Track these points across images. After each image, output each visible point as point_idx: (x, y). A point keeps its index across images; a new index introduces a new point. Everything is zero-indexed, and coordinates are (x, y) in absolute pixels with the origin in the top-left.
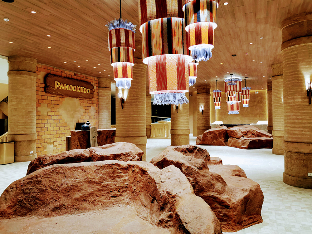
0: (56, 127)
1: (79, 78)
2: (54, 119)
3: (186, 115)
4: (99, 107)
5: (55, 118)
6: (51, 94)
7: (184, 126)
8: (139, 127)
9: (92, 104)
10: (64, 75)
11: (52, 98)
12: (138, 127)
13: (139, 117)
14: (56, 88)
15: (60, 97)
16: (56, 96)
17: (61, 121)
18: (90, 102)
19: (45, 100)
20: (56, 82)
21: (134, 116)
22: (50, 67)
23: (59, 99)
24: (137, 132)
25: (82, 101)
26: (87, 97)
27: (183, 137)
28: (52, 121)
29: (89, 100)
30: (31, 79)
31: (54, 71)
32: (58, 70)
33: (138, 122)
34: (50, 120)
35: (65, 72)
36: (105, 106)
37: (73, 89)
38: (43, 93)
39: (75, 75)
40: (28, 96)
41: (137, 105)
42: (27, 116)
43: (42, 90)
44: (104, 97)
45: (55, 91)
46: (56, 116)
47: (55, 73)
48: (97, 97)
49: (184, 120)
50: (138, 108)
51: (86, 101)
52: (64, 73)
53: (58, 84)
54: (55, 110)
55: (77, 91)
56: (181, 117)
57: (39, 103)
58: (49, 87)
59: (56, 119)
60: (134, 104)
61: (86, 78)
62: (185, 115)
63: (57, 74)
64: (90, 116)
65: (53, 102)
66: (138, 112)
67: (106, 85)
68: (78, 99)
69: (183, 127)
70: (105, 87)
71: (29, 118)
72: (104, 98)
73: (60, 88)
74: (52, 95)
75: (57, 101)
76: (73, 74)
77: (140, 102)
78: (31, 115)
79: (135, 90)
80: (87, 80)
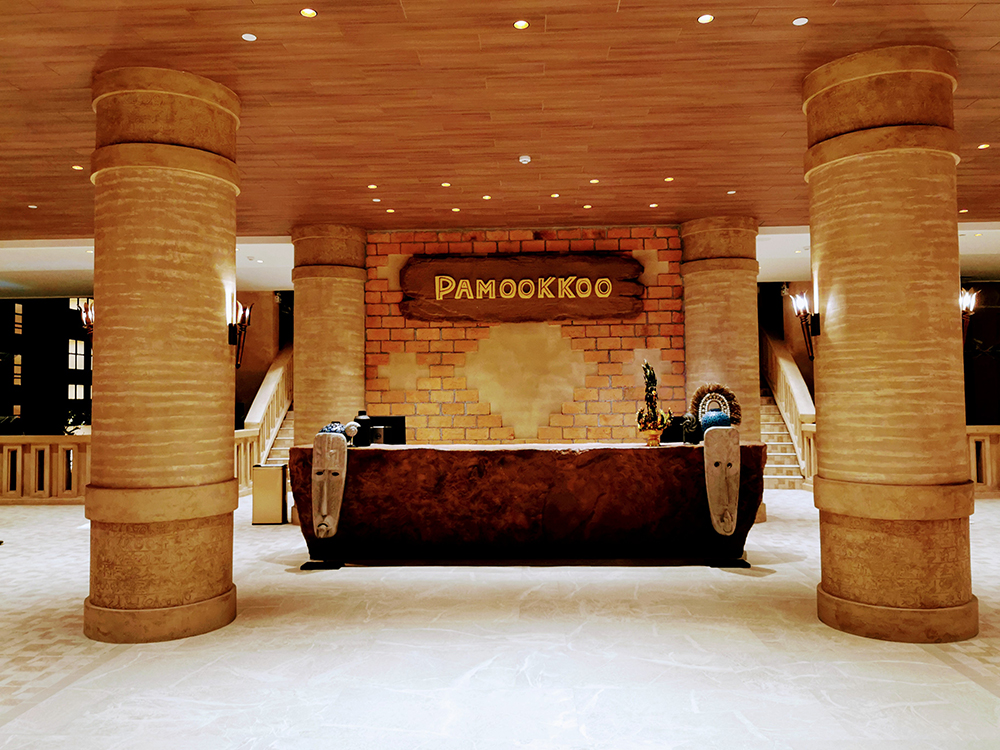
0: (452, 427)
1: (562, 246)
2: (442, 400)
3: (875, 374)
4: (689, 348)
5: (447, 397)
6: (421, 319)
7: (856, 457)
9: (642, 340)
10: (480, 247)
11: (434, 334)
14: (439, 297)
15: (465, 328)
16: (450, 324)
17: (471, 409)
18: (631, 332)
19: (405, 341)
20: (437, 278)
22: (423, 235)
23: (461, 334)
25: (577, 331)
26: (595, 314)
27: (850, 537)
28: (434, 409)
29: (622, 324)
30: (319, 286)
31: (438, 241)
32: (457, 237)
34: (426, 405)
35: (490, 236)
36: (705, 343)
37: (515, 290)
38: (400, 322)
39: (537, 236)
40: (313, 336)
42: (309, 395)
43: (395, 310)
44: (698, 301)
45: (439, 309)
46: (452, 393)
47: (444, 249)
48: (678, 307)
49: (852, 409)
51: (604, 330)
52: (486, 241)
53: (445, 285)
54: (448, 370)
55: (541, 296)
56: (837, 387)
57: (381, 353)
58: (413, 299)
59: (450, 400)
61: (604, 239)
62: (866, 375)
63: (452, 251)
64: (626, 390)
65: (435, 347)
67: (708, 247)
68: (557, 326)
69: (853, 463)
70: (704, 256)
71: (315, 401)
72: (701, 305)
73: (458, 297)
74: (433, 324)
75: (454, 341)
76: (530, 235)
78: (320, 392)
80: (612, 244)
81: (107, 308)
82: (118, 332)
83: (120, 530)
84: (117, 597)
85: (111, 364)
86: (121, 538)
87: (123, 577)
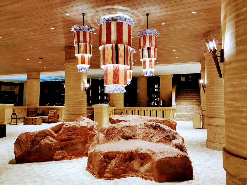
8: (215, 109)
12: (213, 109)
13: (214, 99)
21: (210, 98)
24: (213, 113)
33: (214, 104)
41: (212, 89)
50: (213, 91)
60: (210, 88)
66: (213, 95)
77: (216, 85)
79: (211, 75)
81: (215, 80)
82: (219, 85)
83: (221, 127)
84: (221, 141)
85: (217, 92)
86: (222, 129)
87: (223, 137)
